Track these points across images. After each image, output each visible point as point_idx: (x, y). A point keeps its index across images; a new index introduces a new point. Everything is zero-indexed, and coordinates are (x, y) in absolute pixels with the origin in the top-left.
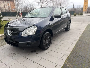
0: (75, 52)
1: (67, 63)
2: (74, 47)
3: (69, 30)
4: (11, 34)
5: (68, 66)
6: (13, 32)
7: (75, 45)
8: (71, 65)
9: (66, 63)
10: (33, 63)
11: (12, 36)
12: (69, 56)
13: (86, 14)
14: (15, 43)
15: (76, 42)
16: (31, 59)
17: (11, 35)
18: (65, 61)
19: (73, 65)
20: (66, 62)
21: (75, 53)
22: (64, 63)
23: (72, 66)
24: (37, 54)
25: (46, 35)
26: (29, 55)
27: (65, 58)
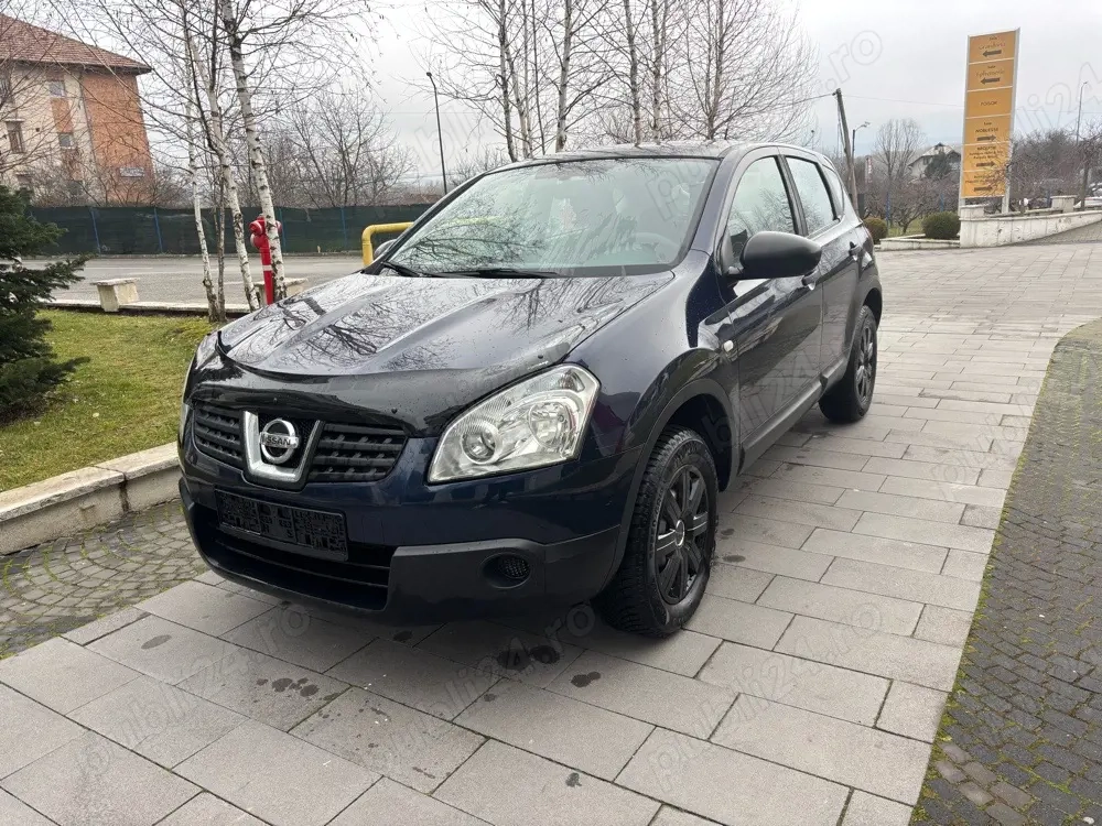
0: (1006, 647)
1: (959, 766)
2: (975, 594)
3: (862, 413)
4: (288, 465)
5: (978, 797)
6: (324, 434)
7: (988, 577)
8: (1004, 789)
9: (947, 772)
10: (573, 781)
11: (305, 478)
12: (952, 697)
13: (993, 225)
14: (341, 557)
15: (984, 544)
16: (530, 744)
17: (290, 476)
18: (928, 750)
19: (1032, 787)
20: (936, 754)
21: (1008, 664)
22: (919, 771)
23: (1023, 798)
24: (581, 681)
25: (670, 469)
26: (489, 698)
27: (919, 714)
